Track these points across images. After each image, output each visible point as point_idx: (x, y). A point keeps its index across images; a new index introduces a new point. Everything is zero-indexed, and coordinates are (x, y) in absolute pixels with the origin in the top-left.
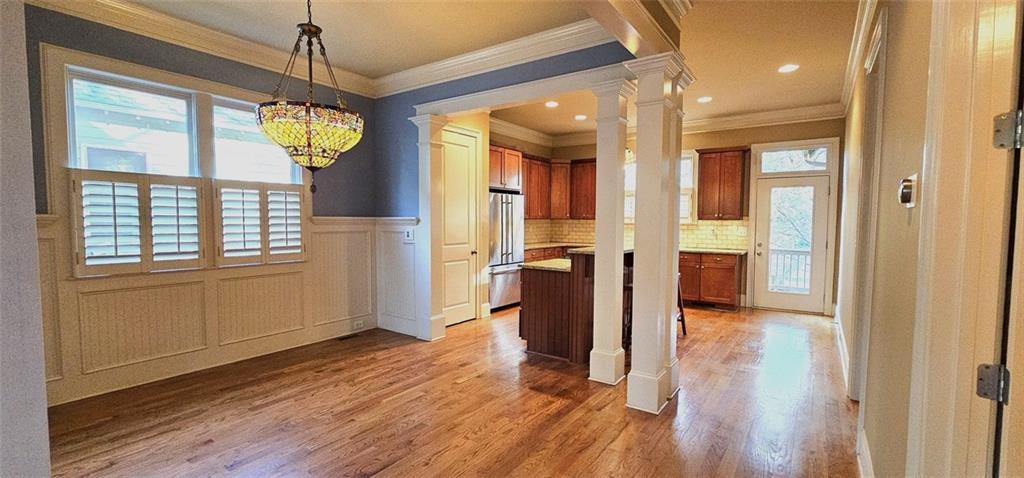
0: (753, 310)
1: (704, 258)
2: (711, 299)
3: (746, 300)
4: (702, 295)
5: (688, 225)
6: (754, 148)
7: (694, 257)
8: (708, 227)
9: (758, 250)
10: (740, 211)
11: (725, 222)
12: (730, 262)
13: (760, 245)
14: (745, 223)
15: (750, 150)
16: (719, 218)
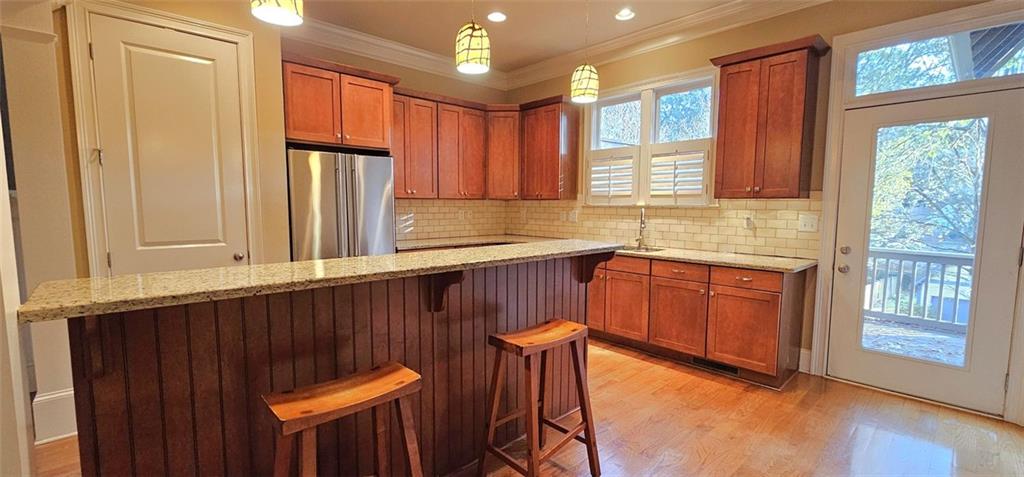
0: (825, 384)
1: (716, 275)
2: (728, 358)
3: (811, 362)
4: (710, 347)
5: (703, 209)
6: (838, 45)
7: (696, 273)
8: (738, 214)
9: (842, 260)
10: (805, 183)
11: (773, 203)
12: (767, 285)
13: (846, 251)
14: (814, 204)
15: (828, 49)
16: (756, 195)
